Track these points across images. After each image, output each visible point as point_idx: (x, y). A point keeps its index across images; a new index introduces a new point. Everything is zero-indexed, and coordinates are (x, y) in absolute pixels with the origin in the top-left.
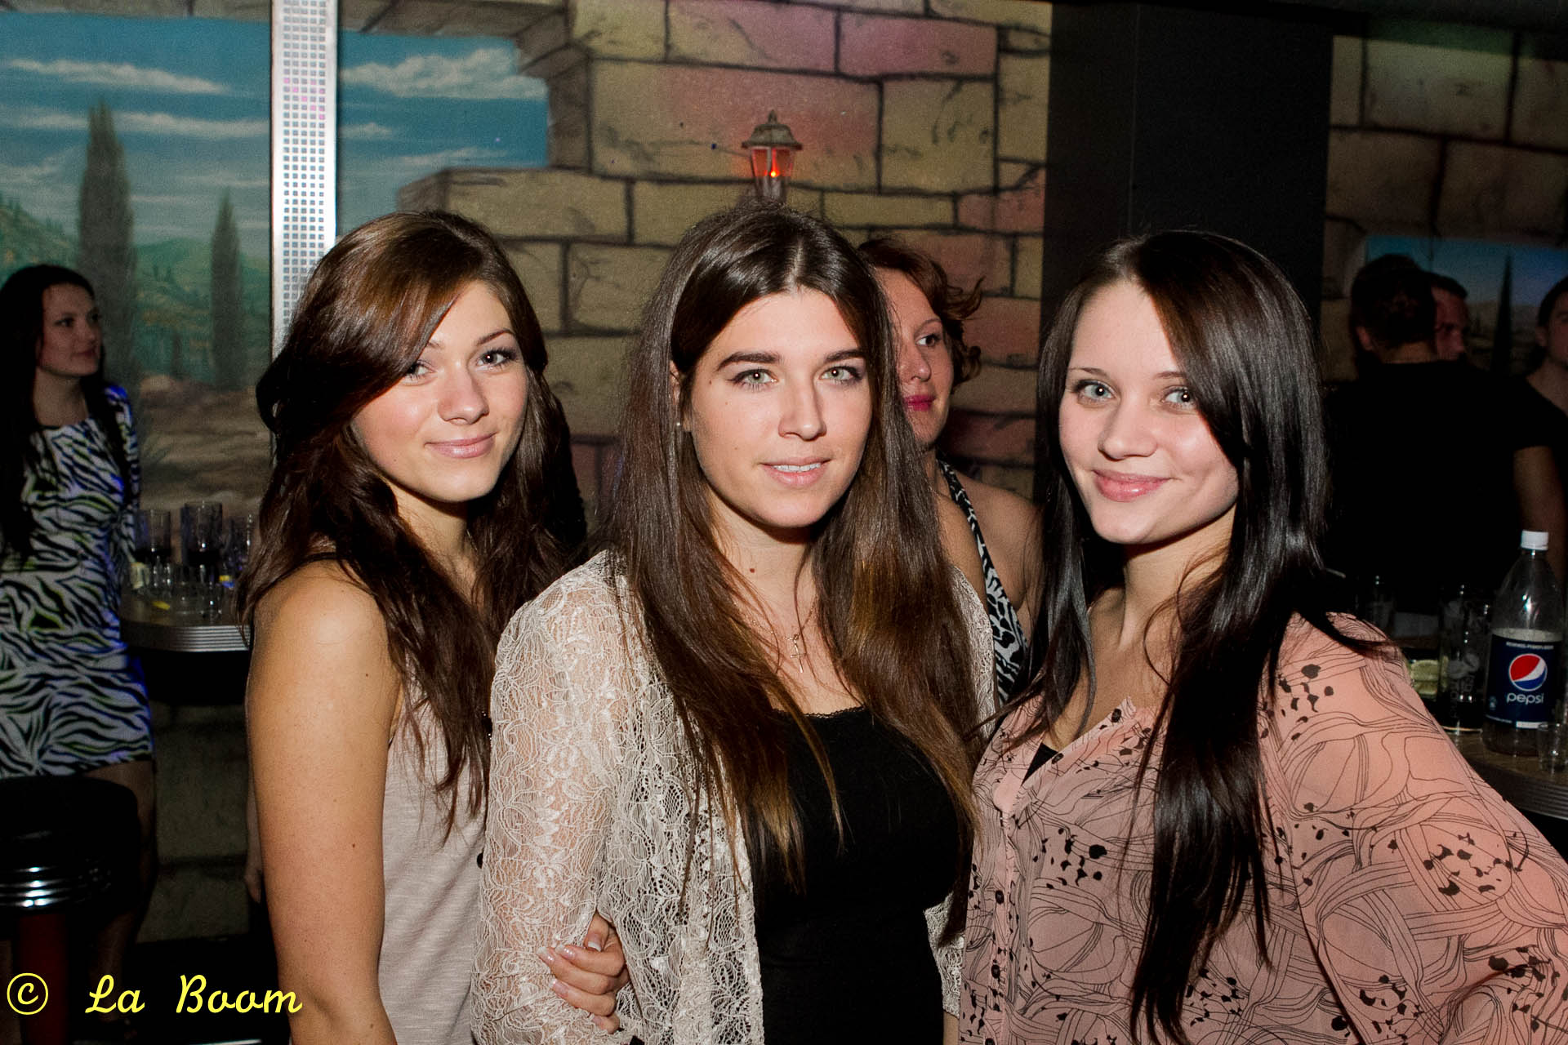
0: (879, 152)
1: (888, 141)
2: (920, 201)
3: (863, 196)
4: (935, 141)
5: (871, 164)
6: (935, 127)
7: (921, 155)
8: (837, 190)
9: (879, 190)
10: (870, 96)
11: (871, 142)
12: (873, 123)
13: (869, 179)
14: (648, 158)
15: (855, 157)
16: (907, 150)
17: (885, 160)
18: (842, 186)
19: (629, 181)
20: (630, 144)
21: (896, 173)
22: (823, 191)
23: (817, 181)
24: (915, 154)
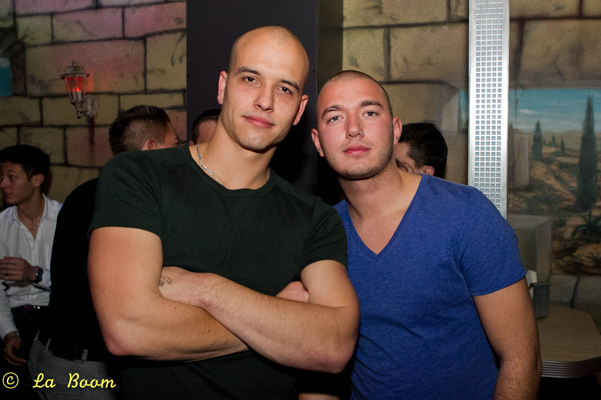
0: (145, 73)
1: (149, 67)
2: (167, 95)
3: (139, 96)
4: (173, 64)
5: (141, 80)
6: (173, 57)
7: (166, 72)
8: (125, 94)
9: (146, 92)
10: (139, 47)
11: (142, 69)
12: (142, 59)
13: (141, 87)
14: (47, 87)
15: (134, 77)
16: (159, 70)
17: (148, 77)
18: (128, 91)
19: (41, 98)
20: (40, 82)
21: (154, 83)
22: (119, 95)
23: (116, 90)
24: (163, 72)
